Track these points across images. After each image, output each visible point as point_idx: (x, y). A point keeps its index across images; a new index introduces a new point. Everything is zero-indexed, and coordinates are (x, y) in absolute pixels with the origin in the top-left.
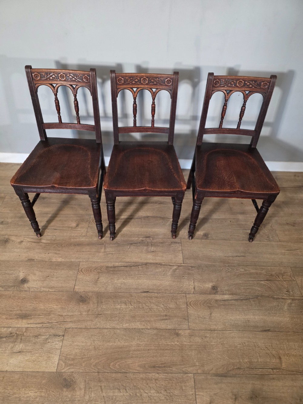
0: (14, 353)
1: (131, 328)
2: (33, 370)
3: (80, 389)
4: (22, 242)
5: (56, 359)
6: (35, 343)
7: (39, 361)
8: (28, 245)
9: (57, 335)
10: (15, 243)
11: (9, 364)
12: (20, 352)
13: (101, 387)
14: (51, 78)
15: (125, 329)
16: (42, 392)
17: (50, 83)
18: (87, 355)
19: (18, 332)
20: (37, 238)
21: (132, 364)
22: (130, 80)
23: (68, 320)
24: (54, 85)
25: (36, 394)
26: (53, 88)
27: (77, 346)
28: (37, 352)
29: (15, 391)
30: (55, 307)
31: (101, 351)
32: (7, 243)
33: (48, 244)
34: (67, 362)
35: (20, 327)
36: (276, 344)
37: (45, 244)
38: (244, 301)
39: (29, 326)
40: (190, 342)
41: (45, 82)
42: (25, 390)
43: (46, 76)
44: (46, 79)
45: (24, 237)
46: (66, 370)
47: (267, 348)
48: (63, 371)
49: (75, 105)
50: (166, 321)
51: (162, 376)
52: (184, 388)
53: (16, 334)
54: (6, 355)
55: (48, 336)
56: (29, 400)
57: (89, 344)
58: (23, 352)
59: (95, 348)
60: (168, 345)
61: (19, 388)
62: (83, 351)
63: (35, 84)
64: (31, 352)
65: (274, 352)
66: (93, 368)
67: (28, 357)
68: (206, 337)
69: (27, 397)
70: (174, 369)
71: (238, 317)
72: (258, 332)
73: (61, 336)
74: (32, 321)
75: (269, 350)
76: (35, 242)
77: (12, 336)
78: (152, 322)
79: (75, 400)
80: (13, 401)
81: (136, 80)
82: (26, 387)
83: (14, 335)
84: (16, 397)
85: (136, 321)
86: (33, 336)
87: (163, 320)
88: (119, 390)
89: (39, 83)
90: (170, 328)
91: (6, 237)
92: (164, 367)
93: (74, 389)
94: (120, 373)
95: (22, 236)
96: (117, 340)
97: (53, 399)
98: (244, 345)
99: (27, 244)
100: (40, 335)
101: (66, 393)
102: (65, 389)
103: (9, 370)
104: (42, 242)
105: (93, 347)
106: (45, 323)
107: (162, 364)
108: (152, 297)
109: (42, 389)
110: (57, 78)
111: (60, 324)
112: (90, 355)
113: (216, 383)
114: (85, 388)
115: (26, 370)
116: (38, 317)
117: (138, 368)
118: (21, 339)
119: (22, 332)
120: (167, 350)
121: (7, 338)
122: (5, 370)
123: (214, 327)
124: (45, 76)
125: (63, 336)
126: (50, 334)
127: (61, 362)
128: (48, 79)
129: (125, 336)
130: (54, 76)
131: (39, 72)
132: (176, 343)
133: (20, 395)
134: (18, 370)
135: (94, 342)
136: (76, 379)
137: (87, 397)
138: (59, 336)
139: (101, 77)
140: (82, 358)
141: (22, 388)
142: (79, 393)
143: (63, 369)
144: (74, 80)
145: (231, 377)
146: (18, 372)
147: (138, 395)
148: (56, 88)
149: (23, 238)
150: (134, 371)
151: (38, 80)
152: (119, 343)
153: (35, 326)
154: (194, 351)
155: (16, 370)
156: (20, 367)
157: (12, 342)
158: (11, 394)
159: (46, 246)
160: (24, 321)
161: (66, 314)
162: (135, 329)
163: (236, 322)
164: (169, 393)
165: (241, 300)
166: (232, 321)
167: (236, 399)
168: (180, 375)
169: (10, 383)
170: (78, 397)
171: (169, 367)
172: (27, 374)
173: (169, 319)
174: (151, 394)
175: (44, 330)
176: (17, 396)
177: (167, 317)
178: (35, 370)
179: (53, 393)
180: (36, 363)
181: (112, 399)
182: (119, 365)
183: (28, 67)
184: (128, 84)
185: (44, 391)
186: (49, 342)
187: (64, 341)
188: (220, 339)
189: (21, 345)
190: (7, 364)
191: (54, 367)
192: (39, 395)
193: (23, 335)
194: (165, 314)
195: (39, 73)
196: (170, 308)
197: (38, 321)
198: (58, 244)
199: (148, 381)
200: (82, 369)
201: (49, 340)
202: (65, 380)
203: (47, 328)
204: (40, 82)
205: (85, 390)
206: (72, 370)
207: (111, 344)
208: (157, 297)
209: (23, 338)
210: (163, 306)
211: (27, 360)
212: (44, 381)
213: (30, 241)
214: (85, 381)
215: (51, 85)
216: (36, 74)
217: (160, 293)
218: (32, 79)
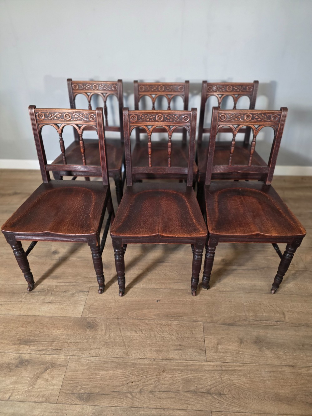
0: (45, 303)
1: (148, 288)
2: (61, 315)
3: (102, 330)
5: (81, 308)
6: (63, 296)
7: (66, 309)
9: (82, 291)
11: (40, 311)
12: (50, 302)
13: (120, 329)
14: (87, 88)
15: (142, 288)
16: (68, 331)
17: (86, 92)
18: (108, 306)
19: (49, 289)
21: (147, 313)
22: (150, 88)
23: (92, 281)
24: (89, 94)
25: (63, 333)
26: (87, 96)
27: (100, 299)
28: (65, 302)
29: (45, 330)
30: (81, 271)
31: (121, 304)
34: (91, 310)
35: (51, 285)
36: (281, 303)
38: (251, 271)
39: (58, 284)
40: (200, 299)
42: (53, 329)
44: (83, 89)
46: (90, 316)
47: (271, 306)
48: (87, 316)
50: (179, 283)
51: (175, 323)
52: (194, 332)
53: (47, 289)
54: (38, 304)
55: (75, 291)
56: (57, 337)
57: (110, 298)
58: (53, 302)
59: (115, 301)
60: (180, 301)
61: (49, 328)
62: (105, 303)
63: (74, 93)
64: (60, 302)
65: (278, 309)
66: (114, 315)
67: (57, 305)
68: (215, 296)
69: (55, 334)
70: (185, 318)
71: (245, 282)
72: (263, 294)
73: (86, 292)
74: (61, 281)
75: (274, 307)
77: (44, 291)
78: (166, 284)
79: (97, 338)
80: (42, 337)
81: (155, 88)
82: (55, 328)
83: (45, 291)
84: (45, 335)
85: (153, 283)
86: (62, 291)
87: (176, 282)
88: (136, 331)
89: (77, 92)
90: (182, 289)
92: (177, 316)
93: (96, 330)
94: (137, 319)
96: (135, 296)
97: (78, 337)
98: (251, 303)
100: (67, 291)
101: (90, 333)
102: (88, 330)
103: (40, 315)
105: (114, 300)
106: (73, 283)
107: (174, 314)
108: (167, 266)
109: (69, 329)
110: (92, 88)
111: (85, 284)
112: (110, 306)
113: (223, 330)
114: (106, 330)
115: (55, 315)
116: (66, 278)
117: (153, 317)
118: (52, 293)
119: (53, 288)
120: (179, 304)
121: (39, 292)
122: (37, 315)
123: (223, 289)
125: (88, 292)
126: (76, 290)
127: (86, 310)
129: (142, 293)
130: (89, 87)
131: (78, 83)
132: (188, 299)
133: (49, 333)
134: (48, 315)
135: (115, 297)
136: (98, 323)
137: (107, 336)
138: (85, 292)
139: (127, 92)
140: (104, 308)
141: (51, 328)
142: (100, 333)
143: (87, 315)
144: (105, 89)
145: (237, 326)
146: (48, 317)
147: (152, 335)
148: (90, 97)
150: (149, 318)
152: (137, 298)
153: (64, 284)
154: (203, 306)
155: (47, 315)
156: (50, 313)
157: (44, 295)
158: (41, 332)
160: (55, 281)
161: (90, 277)
162: (151, 288)
163: (243, 286)
164: (180, 335)
165: (249, 270)
166: (239, 285)
167: (241, 342)
168: (190, 323)
169: (41, 324)
170: (100, 335)
171: (181, 317)
172: (56, 318)
173: (182, 282)
174: (164, 336)
175: (71, 288)
176: (46, 333)
177: (180, 281)
178: (63, 316)
179: (78, 332)
180: (63, 310)
181: (129, 338)
182: (136, 314)
183: (69, 80)
184: (148, 91)
185: (69, 330)
186: (75, 296)
187: (88, 296)
188: (228, 298)
189: (51, 297)
190: (39, 311)
191: (79, 314)
192: (66, 333)
193: (54, 290)
194: (178, 278)
196: (183, 274)
197: (66, 281)
199: (162, 326)
200: (104, 315)
201: (76, 295)
202: (89, 323)
203: (74, 286)
205: (106, 331)
206: (94, 316)
207: (130, 298)
208: (171, 266)
209: (53, 292)
210: (176, 273)
211: (56, 308)
212: (70, 324)
214: (106, 324)
215: (86, 93)
216: (75, 85)
217: (174, 263)
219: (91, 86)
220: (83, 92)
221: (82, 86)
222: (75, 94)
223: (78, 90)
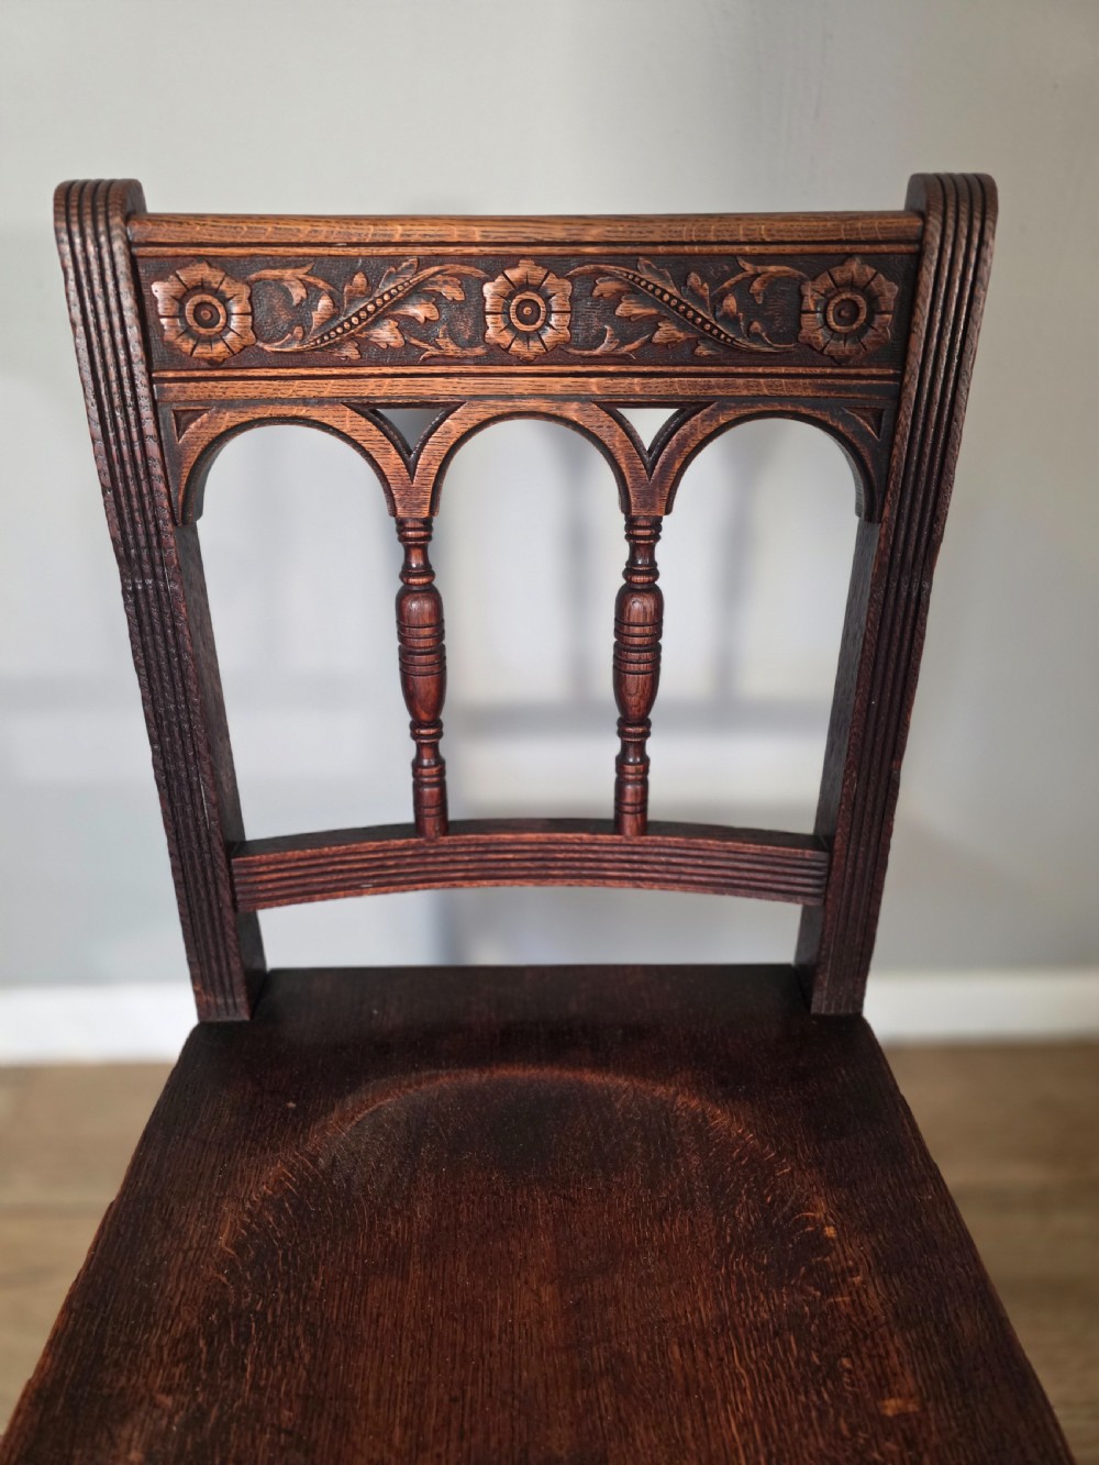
14: (386, 334)
17: (371, 389)
26: (392, 461)
41: (308, 389)
43: (324, 302)
44: (319, 356)
49: (619, 632)
63: (183, 419)
89: (228, 404)
110: (463, 328)
124: (309, 303)
128: (350, 352)
130: (419, 311)
131: (241, 254)
148: (425, 460)
151: (214, 364)
183: (95, 203)
195: (228, 267)
204: (237, 389)
215: (369, 409)
216: (202, 287)
218: (136, 350)
219: (452, 292)
220: (329, 388)
221: (313, 293)
222: (198, 431)
223: (241, 360)
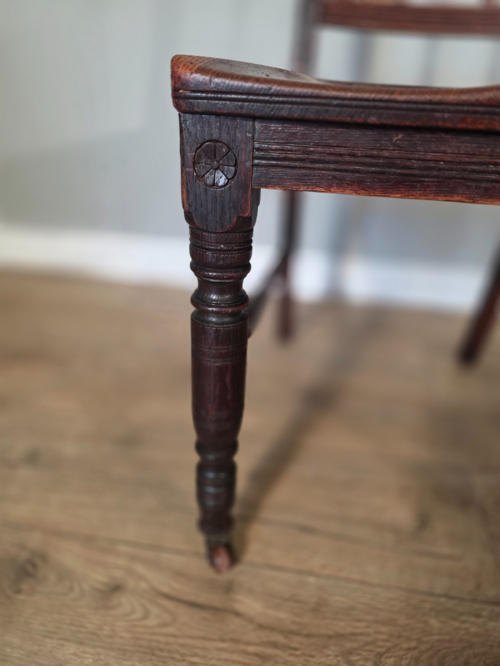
4: (116, 588)
8: (152, 622)
10: (71, 589)
20: (210, 573)
32: (25, 587)
33: (278, 638)
37: (263, 635)
45: (133, 558)
76: (193, 605)
91: (35, 540)
95: (123, 548)
99: (146, 615)
104: (239, 607)
149: (122, 562)
159: (269, 651)
198: (348, 645)
213: (165, 589)
